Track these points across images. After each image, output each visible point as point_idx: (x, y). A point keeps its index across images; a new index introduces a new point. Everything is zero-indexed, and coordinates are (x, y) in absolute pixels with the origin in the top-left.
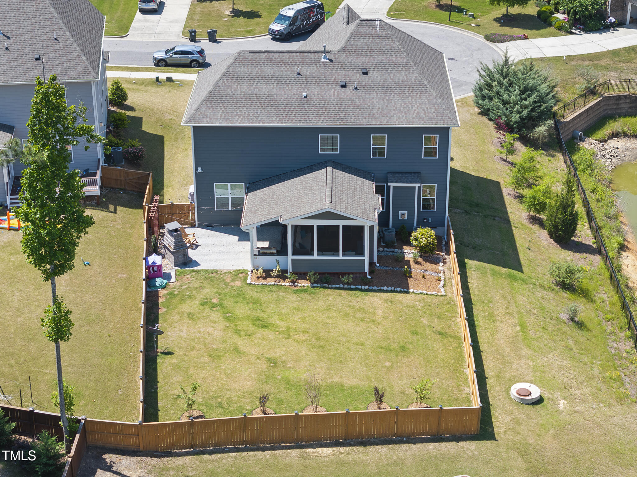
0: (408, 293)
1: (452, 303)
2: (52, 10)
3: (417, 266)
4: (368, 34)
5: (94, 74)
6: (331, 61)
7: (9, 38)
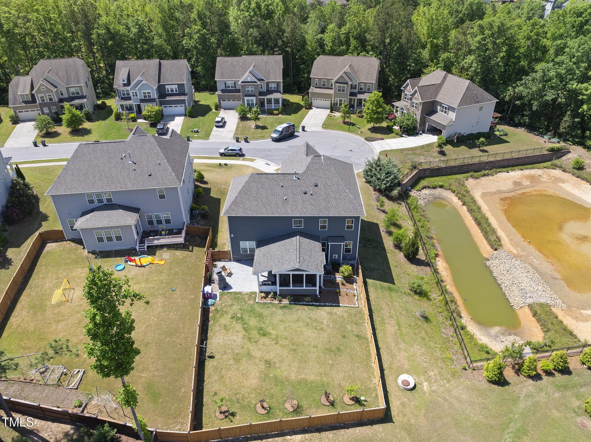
0: (339, 306)
1: (362, 312)
2: (158, 148)
3: (343, 286)
4: (317, 163)
5: (178, 183)
6: (299, 179)
7: (136, 164)
